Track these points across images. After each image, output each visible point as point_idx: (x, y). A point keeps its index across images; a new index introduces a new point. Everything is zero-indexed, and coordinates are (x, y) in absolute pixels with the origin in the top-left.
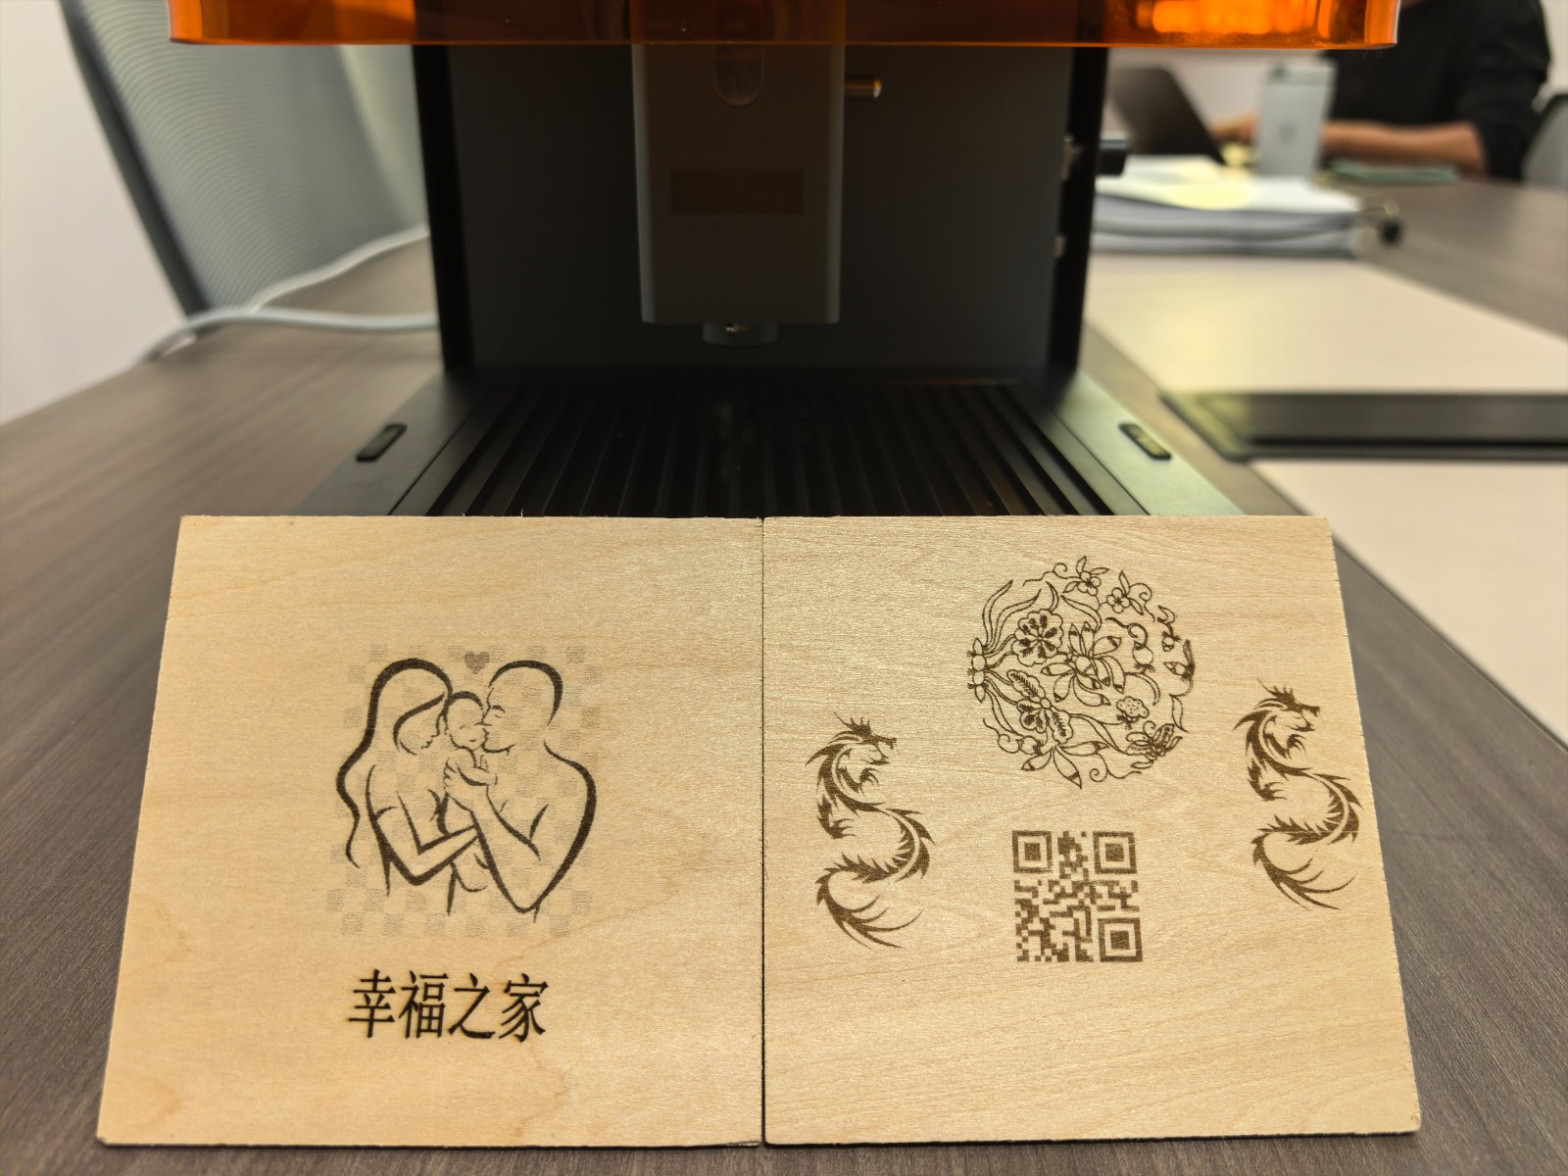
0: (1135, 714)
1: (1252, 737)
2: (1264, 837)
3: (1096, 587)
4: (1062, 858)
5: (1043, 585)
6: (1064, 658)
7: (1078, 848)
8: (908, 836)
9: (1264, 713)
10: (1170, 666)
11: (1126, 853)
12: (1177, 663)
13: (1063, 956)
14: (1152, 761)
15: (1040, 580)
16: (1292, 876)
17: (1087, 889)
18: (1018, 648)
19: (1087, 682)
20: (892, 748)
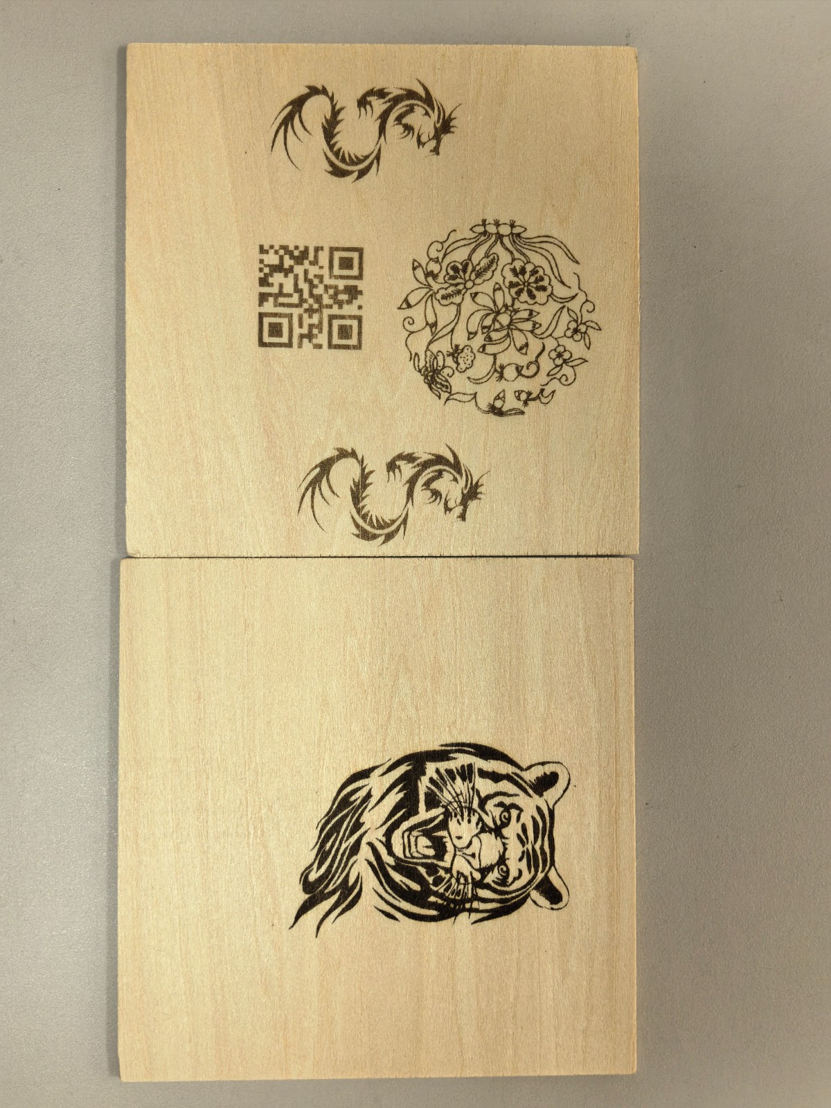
0: (460, 361)
1: (439, 459)
2: (357, 459)
3: (572, 336)
4: (341, 288)
5: (575, 290)
6: (509, 303)
7: (349, 302)
8: (360, 161)
9: (459, 472)
10: (501, 395)
11: (344, 342)
12: (504, 401)
13: (263, 282)
14: (420, 371)
15: (579, 288)
16: (325, 478)
17: (316, 306)
18: (518, 265)
19: (488, 322)
20: (431, 151)
